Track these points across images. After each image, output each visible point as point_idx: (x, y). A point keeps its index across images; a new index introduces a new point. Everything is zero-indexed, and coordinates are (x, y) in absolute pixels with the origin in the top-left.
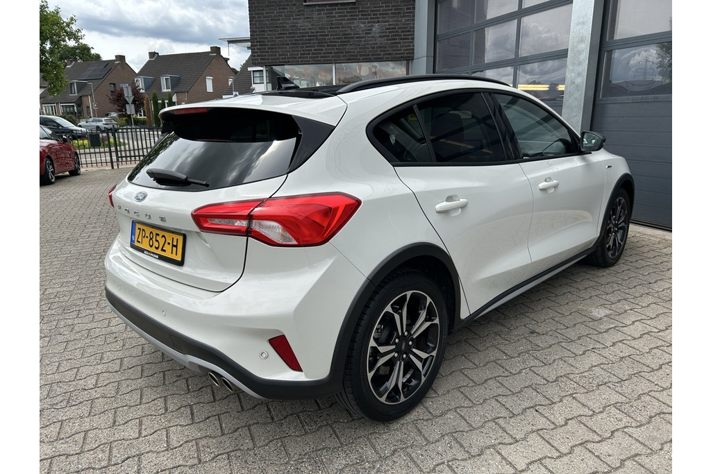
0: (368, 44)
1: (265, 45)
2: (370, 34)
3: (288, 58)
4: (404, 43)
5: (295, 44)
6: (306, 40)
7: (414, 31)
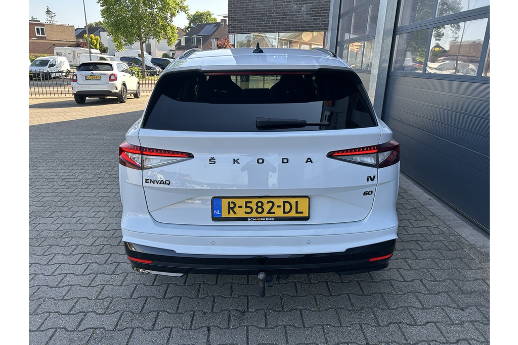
0: (298, 20)
1: (236, 20)
2: (300, 12)
3: (249, 29)
4: (322, 18)
5: (253, 19)
6: (260, 16)
7: (329, 10)
